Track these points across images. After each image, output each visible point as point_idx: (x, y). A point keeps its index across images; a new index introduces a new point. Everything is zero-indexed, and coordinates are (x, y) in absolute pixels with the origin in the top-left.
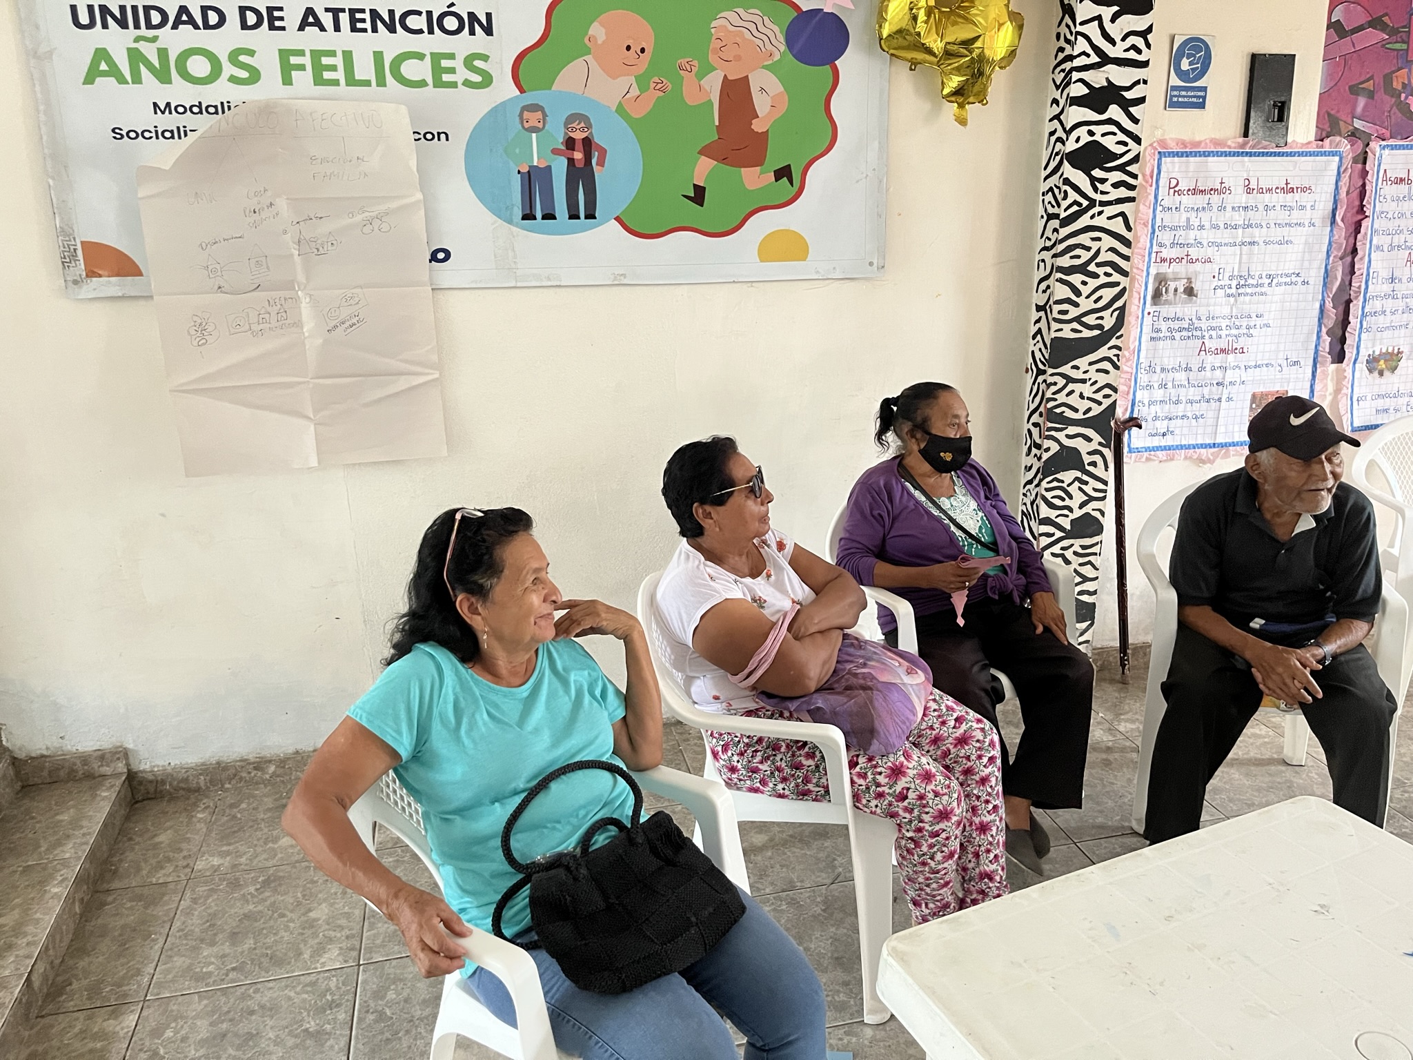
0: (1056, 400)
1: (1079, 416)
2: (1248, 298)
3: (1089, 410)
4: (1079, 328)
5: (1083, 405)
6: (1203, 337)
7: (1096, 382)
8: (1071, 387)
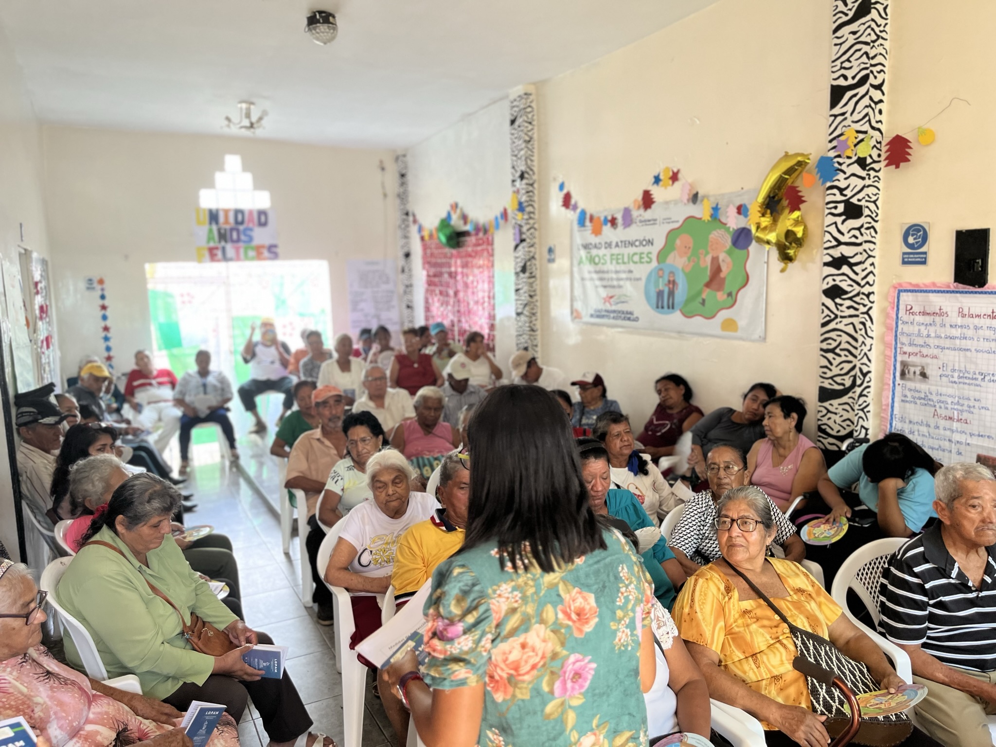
0: (821, 420)
1: (834, 433)
2: (966, 387)
3: (838, 431)
4: (833, 383)
5: (836, 427)
6: (935, 406)
7: (841, 416)
8: (829, 415)
